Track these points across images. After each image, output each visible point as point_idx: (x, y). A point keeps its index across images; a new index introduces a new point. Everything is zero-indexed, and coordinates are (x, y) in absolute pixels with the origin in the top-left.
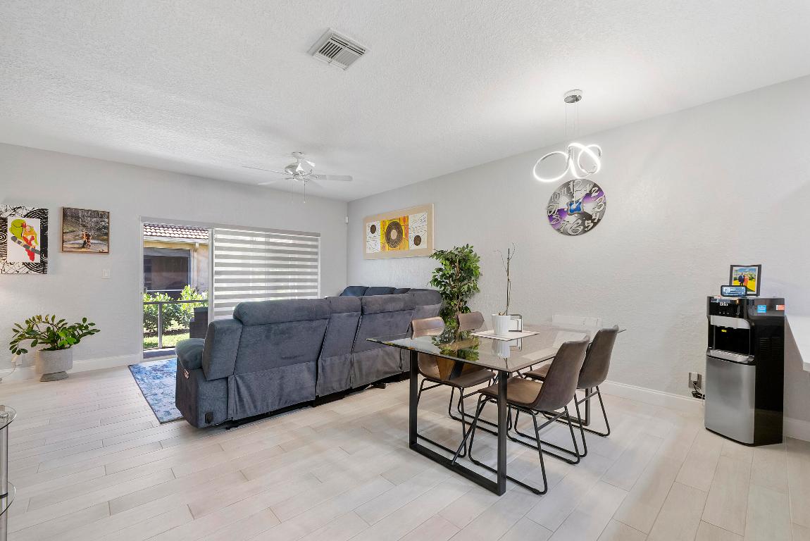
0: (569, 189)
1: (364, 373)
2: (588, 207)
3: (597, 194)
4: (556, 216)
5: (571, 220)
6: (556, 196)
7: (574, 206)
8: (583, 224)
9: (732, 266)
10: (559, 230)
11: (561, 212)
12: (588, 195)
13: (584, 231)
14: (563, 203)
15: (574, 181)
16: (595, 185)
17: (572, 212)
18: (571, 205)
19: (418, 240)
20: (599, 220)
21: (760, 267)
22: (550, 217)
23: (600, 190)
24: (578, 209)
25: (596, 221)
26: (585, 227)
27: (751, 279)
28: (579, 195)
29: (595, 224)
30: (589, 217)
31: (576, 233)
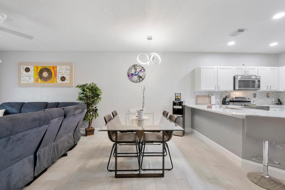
0: (135, 67)
2: (141, 74)
3: (143, 70)
4: (130, 76)
5: (135, 78)
6: (130, 69)
7: (137, 73)
8: (139, 79)
9: (175, 93)
10: (131, 81)
11: (132, 74)
12: (141, 71)
13: (140, 82)
14: (133, 71)
15: (136, 65)
16: (143, 68)
17: (136, 75)
18: (135, 72)
19: (63, 79)
20: (144, 79)
21: (181, 94)
22: (129, 76)
23: (144, 69)
25: (143, 79)
26: (140, 80)
27: (179, 96)
28: (138, 70)
29: (143, 80)
30: (141, 77)
31: (136, 82)
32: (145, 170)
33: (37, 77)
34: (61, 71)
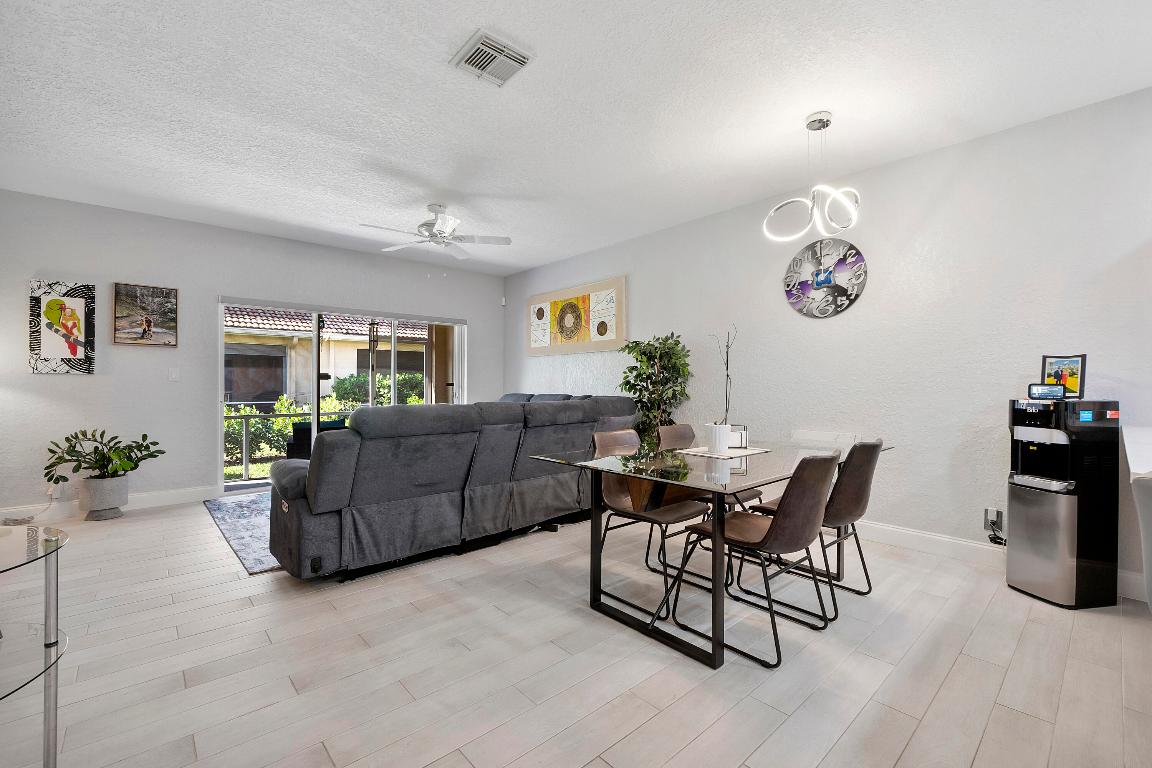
0: (814, 253)
1: (528, 509)
2: (842, 278)
3: (854, 259)
4: (796, 291)
5: (818, 296)
6: (796, 263)
7: (822, 277)
8: (835, 301)
9: (1045, 358)
10: (800, 311)
11: (804, 285)
12: (842, 261)
13: (837, 312)
14: (807, 272)
15: (821, 242)
16: (852, 247)
17: (819, 285)
18: (817, 275)
19: (602, 328)
20: (857, 296)
21: (1084, 357)
22: (789, 293)
23: (858, 253)
24: (827, 281)
25: (852, 297)
26: (838, 306)
27: (1072, 374)
28: (829, 262)
29: (852, 302)
30: (842, 292)
31: (824, 314)
32: (684, 628)
33: (556, 328)
34: (600, 308)
